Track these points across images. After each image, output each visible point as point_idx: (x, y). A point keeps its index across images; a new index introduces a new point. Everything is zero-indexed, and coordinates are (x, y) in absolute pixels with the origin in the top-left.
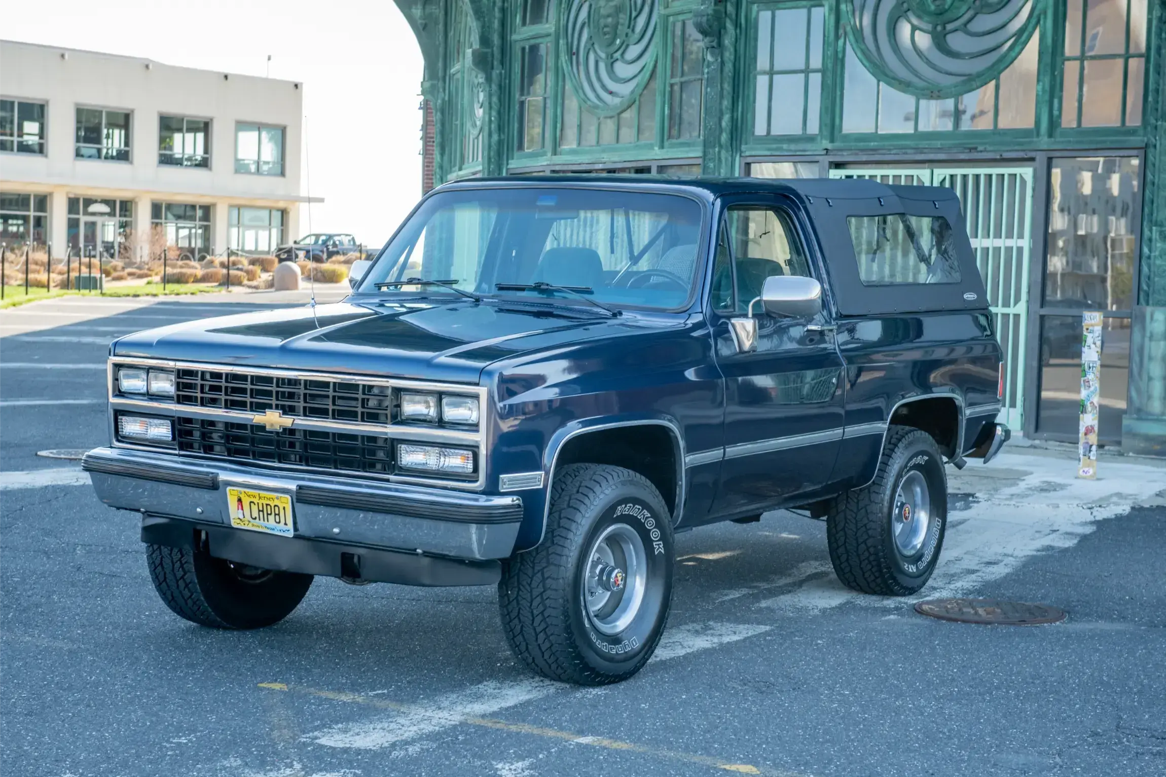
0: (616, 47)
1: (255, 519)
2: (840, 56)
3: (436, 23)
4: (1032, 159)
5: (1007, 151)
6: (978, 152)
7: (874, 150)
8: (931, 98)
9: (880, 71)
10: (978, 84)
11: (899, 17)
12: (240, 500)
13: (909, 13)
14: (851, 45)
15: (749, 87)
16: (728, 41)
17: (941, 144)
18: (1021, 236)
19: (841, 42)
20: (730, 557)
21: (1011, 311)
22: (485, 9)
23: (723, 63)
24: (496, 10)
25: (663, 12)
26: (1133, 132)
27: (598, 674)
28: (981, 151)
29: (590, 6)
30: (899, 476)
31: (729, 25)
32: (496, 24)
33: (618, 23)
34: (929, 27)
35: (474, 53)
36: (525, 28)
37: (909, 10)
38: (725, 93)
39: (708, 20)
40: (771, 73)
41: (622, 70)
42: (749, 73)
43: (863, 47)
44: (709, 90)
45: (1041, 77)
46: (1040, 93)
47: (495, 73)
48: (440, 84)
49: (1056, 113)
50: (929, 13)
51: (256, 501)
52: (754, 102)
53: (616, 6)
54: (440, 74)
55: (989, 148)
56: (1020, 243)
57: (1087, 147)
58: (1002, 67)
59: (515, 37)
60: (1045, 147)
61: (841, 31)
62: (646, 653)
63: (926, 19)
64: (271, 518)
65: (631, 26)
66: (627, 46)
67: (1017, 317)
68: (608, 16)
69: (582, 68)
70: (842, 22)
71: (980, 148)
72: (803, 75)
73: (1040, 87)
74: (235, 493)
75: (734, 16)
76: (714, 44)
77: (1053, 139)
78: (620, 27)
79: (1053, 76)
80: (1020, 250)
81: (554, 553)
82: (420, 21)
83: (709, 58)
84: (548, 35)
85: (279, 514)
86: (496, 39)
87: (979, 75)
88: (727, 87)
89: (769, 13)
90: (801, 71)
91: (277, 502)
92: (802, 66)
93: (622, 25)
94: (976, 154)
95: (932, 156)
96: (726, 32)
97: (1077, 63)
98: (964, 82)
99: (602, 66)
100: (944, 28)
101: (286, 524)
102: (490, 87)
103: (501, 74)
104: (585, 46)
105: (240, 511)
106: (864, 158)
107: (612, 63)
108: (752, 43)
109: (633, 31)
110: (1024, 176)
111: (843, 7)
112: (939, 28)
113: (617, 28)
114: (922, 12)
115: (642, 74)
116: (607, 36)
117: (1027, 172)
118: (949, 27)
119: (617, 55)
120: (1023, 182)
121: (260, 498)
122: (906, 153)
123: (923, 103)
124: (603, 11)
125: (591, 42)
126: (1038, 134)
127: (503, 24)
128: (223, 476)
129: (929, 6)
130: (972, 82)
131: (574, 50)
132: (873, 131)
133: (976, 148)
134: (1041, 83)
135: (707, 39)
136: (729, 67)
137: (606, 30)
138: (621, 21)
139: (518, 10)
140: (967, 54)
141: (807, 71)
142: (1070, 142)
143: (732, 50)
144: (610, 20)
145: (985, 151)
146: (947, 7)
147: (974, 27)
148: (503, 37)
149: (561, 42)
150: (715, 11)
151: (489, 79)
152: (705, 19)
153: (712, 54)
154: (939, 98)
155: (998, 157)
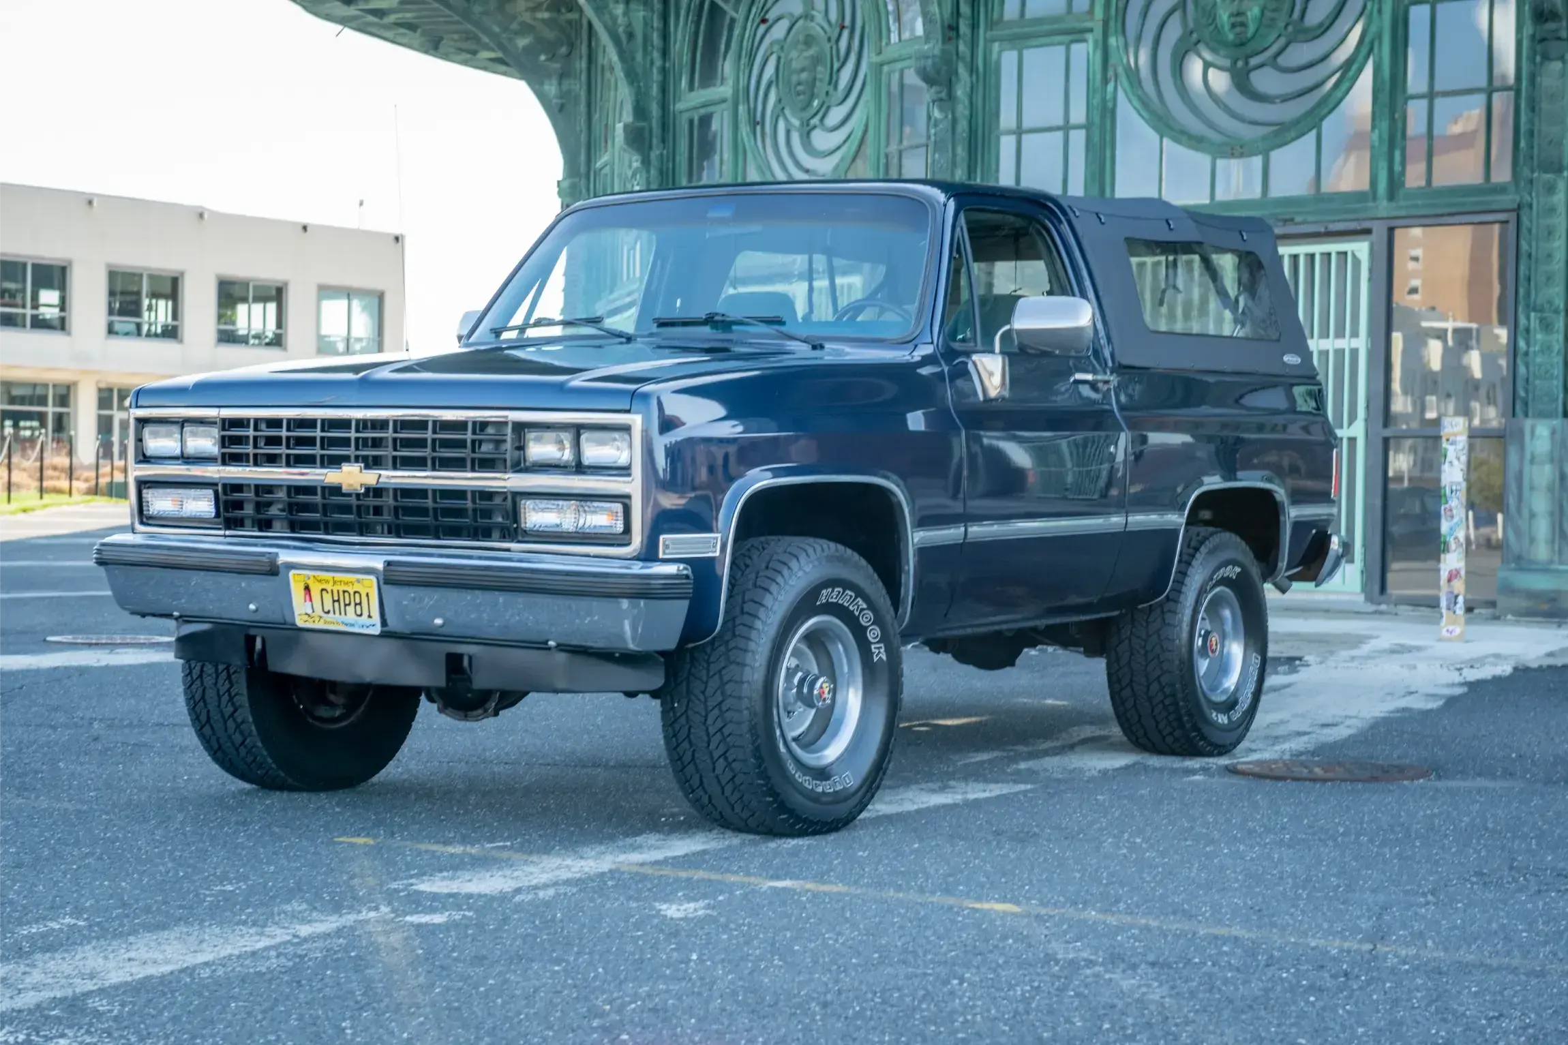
0: (814, 111)
1: (328, 612)
2: (1110, 105)
3: (577, 104)
4: (1367, 232)
5: (1334, 221)
6: (1297, 224)
8: (1232, 156)
9: (1163, 124)
10: (1293, 134)
11: (1186, 52)
12: (307, 588)
13: (1201, 47)
14: (1125, 91)
15: (989, 152)
16: (960, 92)
18: (1355, 334)
19: (1110, 87)
20: (976, 723)
21: (1344, 433)
22: (639, 70)
23: (954, 121)
24: (655, 71)
25: (876, 59)
26: (1501, 189)
27: (799, 819)
28: (1299, 224)
29: (779, 59)
30: (1202, 592)
31: (962, 70)
32: (655, 90)
33: (815, 79)
34: (1227, 63)
35: (626, 127)
36: (693, 94)
37: (1199, 41)
38: (958, 159)
39: (934, 63)
40: (1019, 132)
41: (822, 140)
42: (990, 133)
43: (1140, 93)
44: (937, 156)
45: (1377, 122)
46: (1377, 144)
47: (654, 154)
48: (583, 181)
49: (1397, 168)
50: (1226, 44)
51: (329, 587)
52: (997, 171)
53: (812, 57)
54: (583, 169)
55: (1311, 218)
56: (1355, 343)
57: (1439, 211)
58: (1326, 110)
59: (680, 106)
60: (1385, 214)
61: (1111, 73)
62: (864, 797)
63: (1222, 52)
64: (350, 609)
65: (833, 81)
66: (828, 108)
67: (1352, 441)
68: (803, 70)
69: (768, 141)
70: (1113, 60)
71: (1298, 219)
72: (1060, 134)
73: (1376, 137)
74: (301, 578)
75: (968, 59)
76: (943, 95)
77: (1394, 204)
78: (818, 83)
79: (1392, 119)
80: (1354, 353)
81: (736, 648)
82: (555, 101)
83: (937, 114)
84: (724, 101)
85: (360, 604)
86: (655, 110)
87: (1297, 122)
88: (961, 151)
89: (1015, 54)
90: (1058, 128)
91: (357, 587)
92: (1060, 121)
93: (821, 80)
94: (1293, 227)
96: (958, 79)
97: (1424, 103)
98: (1276, 134)
99: (795, 137)
100: (1247, 63)
101: (370, 616)
102: (648, 172)
103: (662, 154)
104: (772, 112)
105: (309, 603)
107: (808, 133)
108: (993, 94)
109: (836, 88)
110: (1357, 254)
111: (1112, 41)
112: (1240, 64)
113: (814, 85)
114: (1217, 43)
115: (847, 145)
116: (802, 97)
117: (1360, 249)
118: (1254, 61)
119: (815, 121)
120: (1357, 262)
121: (335, 583)
123: (1220, 163)
124: (795, 65)
125: (780, 106)
126: (1375, 198)
127: (664, 90)
128: (285, 557)
129: (1226, 34)
130: (1283, 134)
131: (758, 118)
133: (1292, 220)
134: (1377, 131)
135: (934, 89)
136: (963, 125)
137: (800, 88)
138: (819, 76)
139: (684, 71)
140: (1277, 97)
141: (1066, 128)
142: (1416, 206)
143: (967, 102)
144: (804, 76)
145: (1304, 222)
146: (1249, 35)
147: (1288, 59)
148: (664, 106)
149: (741, 108)
150: (943, 51)
151: (646, 162)
152: (930, 62)
153: (941, 109)
154: (1242, 155)
155: (1322, 230)
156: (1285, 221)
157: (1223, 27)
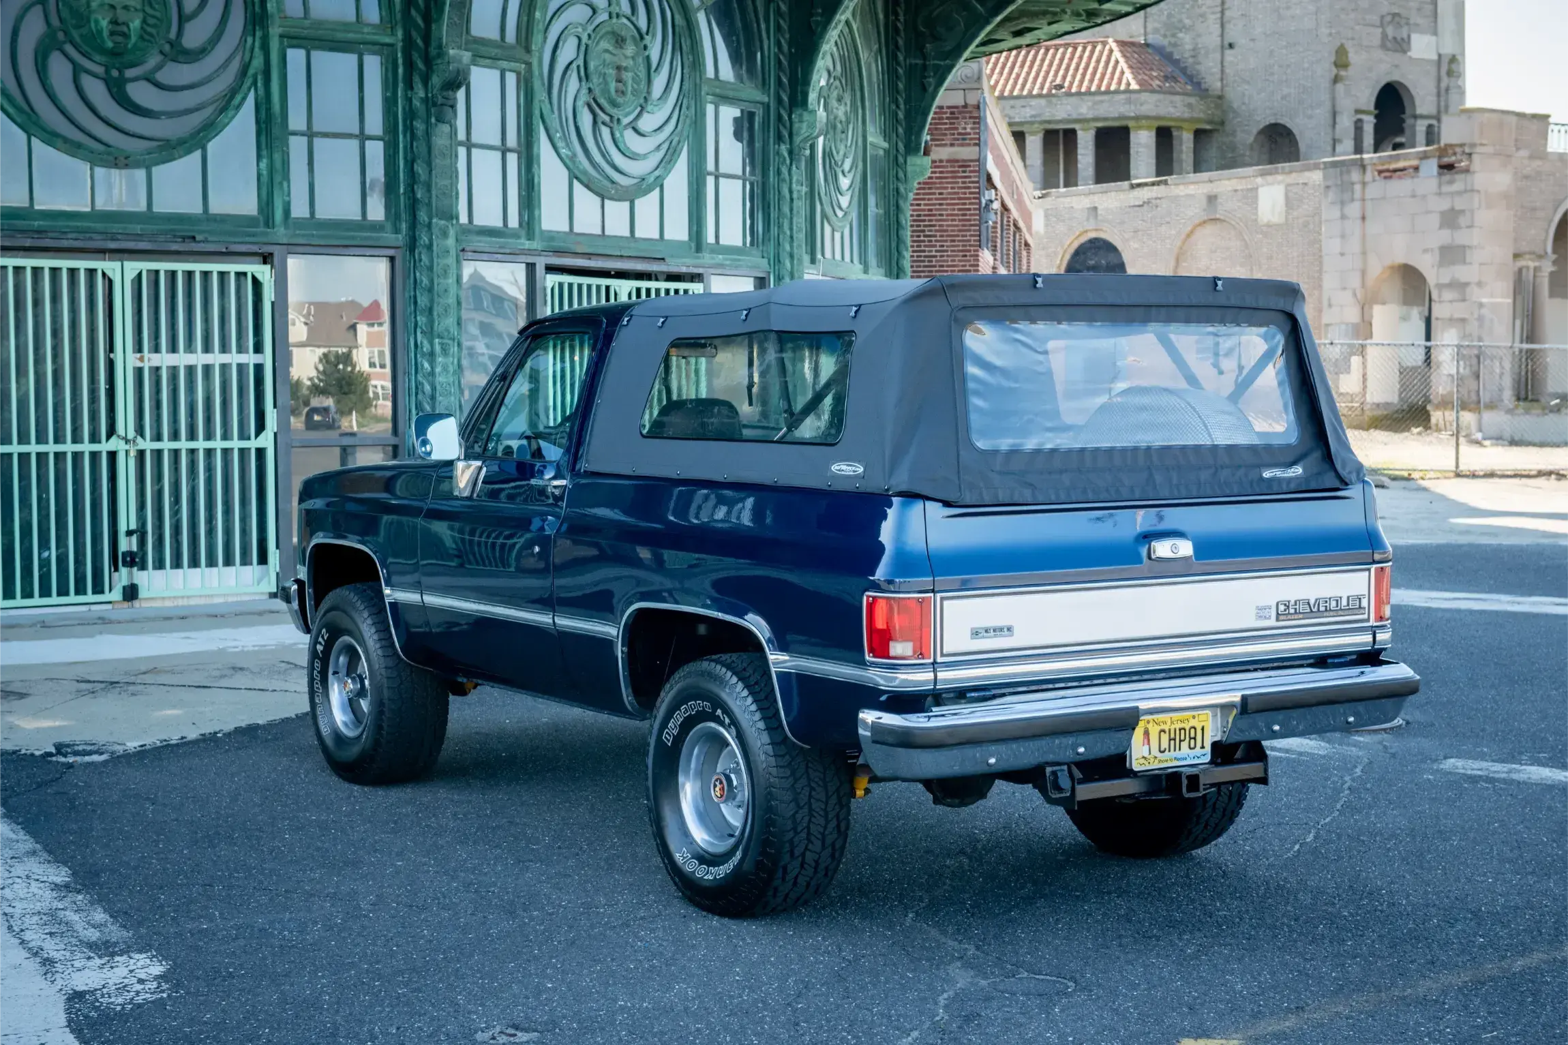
5: (237, 242)
6: (196, 242)
7: (40, 232)
8: (116, 166)
9: (30, 122)
10: (179, 153)
13: (68, 47)
17: (141, 229)
21: (253, 444)
26: (379, 227)
28: (199, 242)
34: (100, 70)
45: (265, 153)
46: (265, 173)
50: (103, 51)
55: (213, 238)
57: (333, 242)
58: (211, 133)
60: (286, 240)
67: (261, 452)
71: (198, 238)
73: (263, 164)
87: (179, 141)
94: (193, 244)
95: (131, 245)
97: (304, 141)
98: (159, 149)
100: (122, 73)
106: (28, 243)
110: (257, 275)
112: (114, 73)
117: (261, 271)
118: (130, 73)
120: (257, 283)
122: (91, 239)
123: (99, 171)
129: (103, 41)
130: (169, 150)
132: (27, 205)
133: (194, 238)
134: (265, 161)
140: (161, 113)
145: (206, 241)
146: (129, 45)
147: (164, 77)
154: (127, 166)
155: (224, 250)
156: (184, 238)
157: (100, 32)
